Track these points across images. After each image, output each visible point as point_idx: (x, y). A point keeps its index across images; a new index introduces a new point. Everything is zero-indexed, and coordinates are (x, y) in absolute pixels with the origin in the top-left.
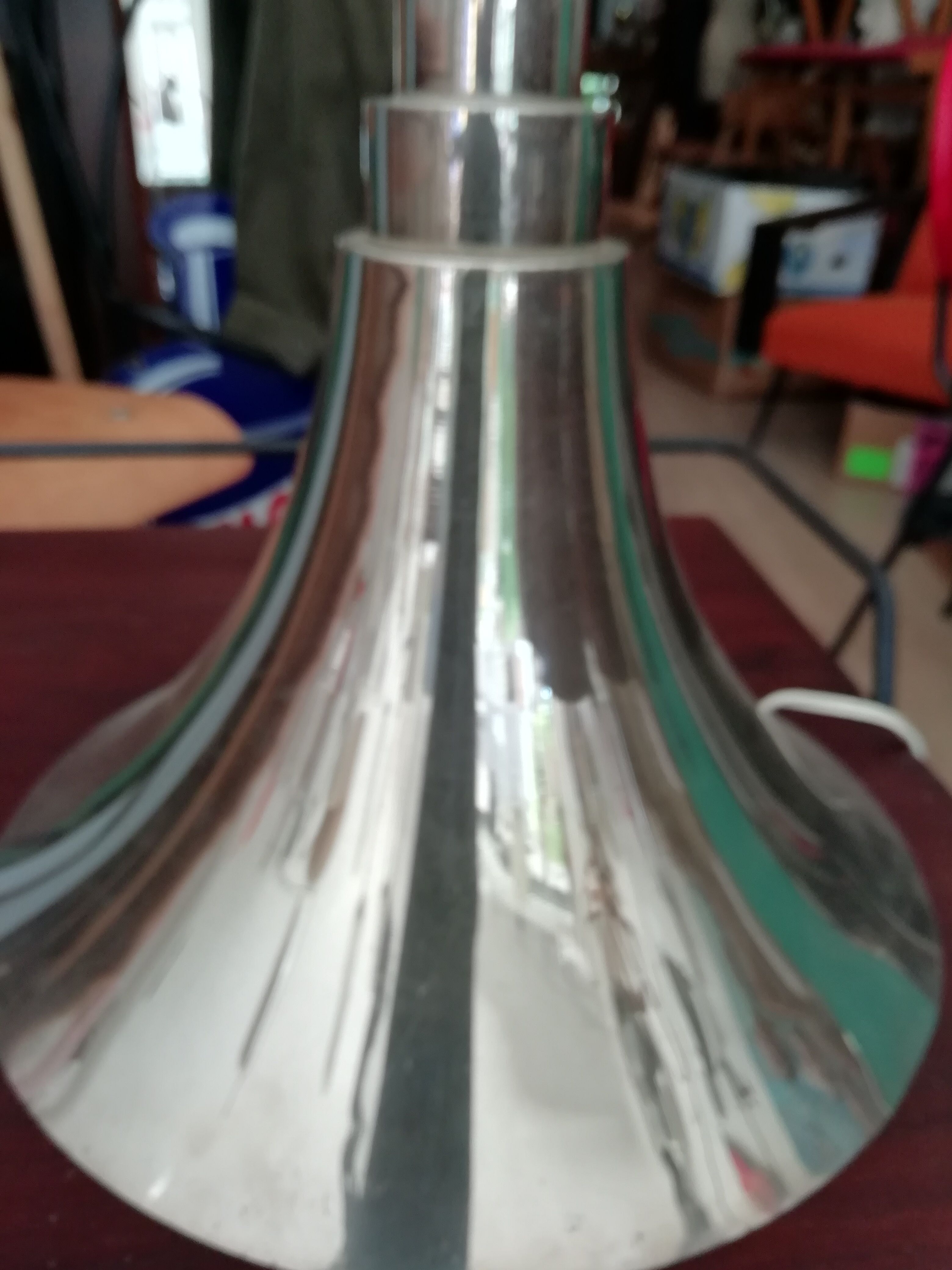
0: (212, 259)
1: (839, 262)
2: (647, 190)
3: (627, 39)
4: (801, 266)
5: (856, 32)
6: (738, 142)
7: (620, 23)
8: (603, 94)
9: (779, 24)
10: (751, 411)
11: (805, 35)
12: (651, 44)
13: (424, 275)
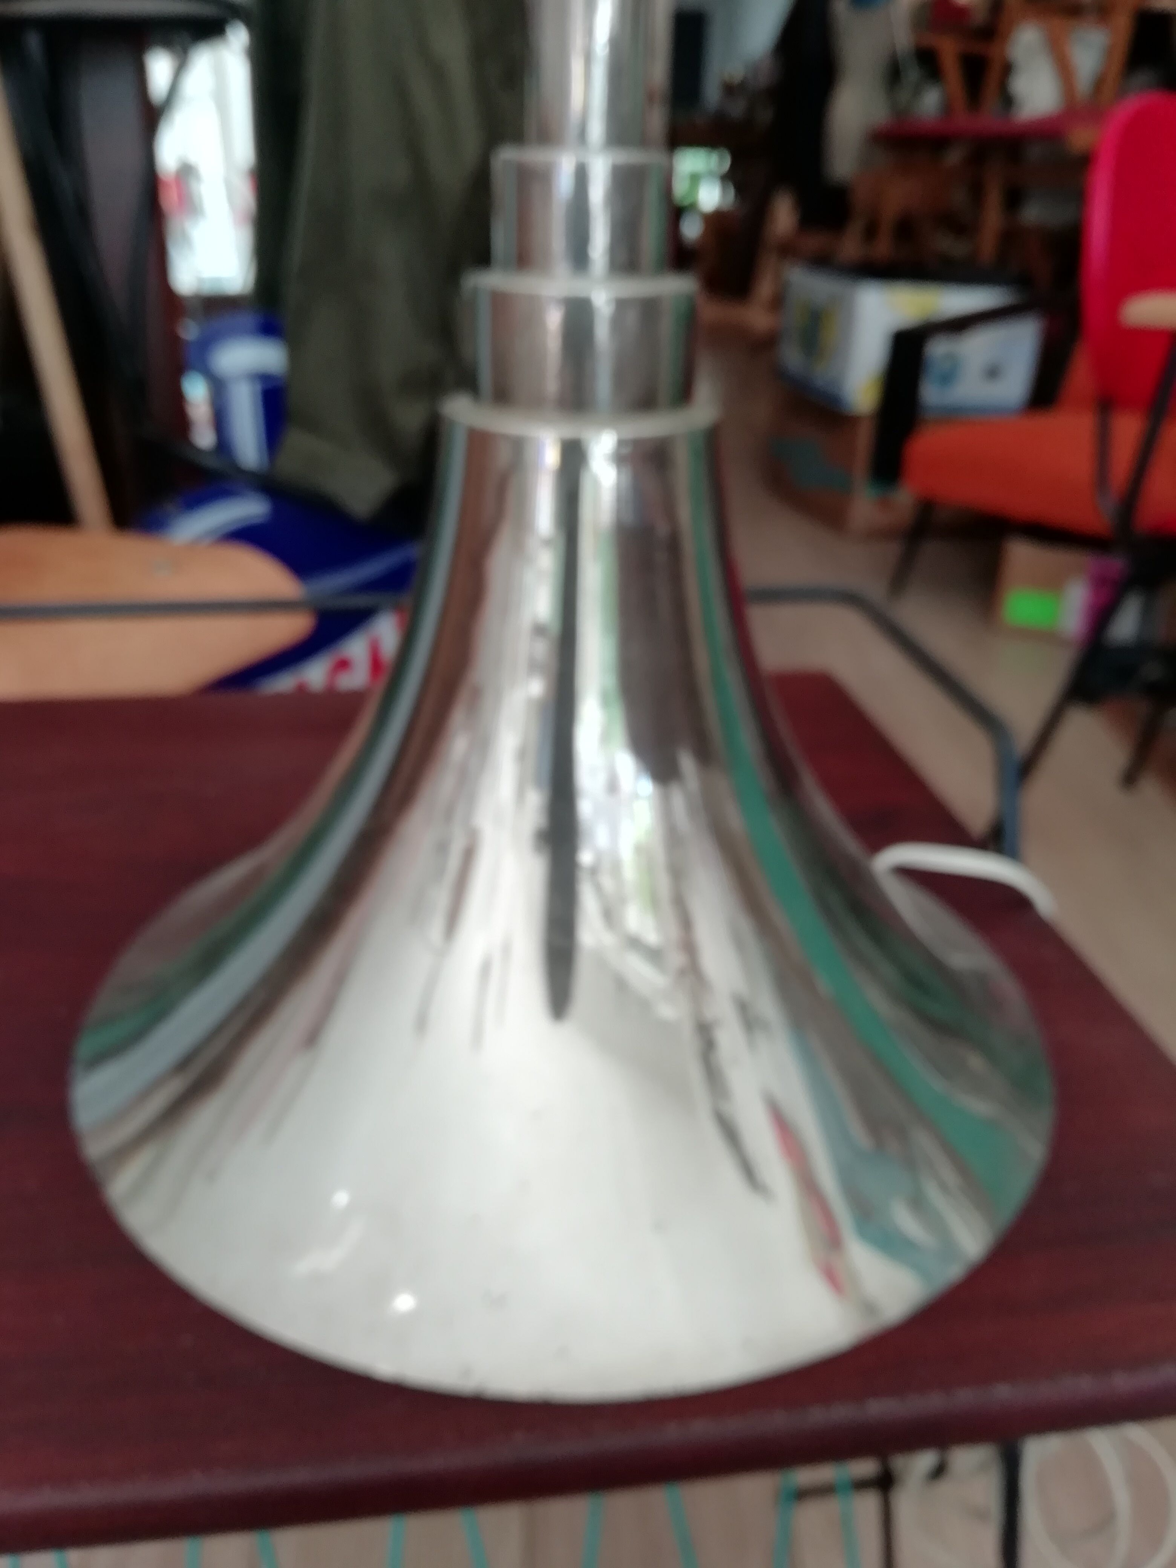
0: (259, 388)
1: (993, 373)
2: (765, 288)
3: (737, 109)
4: (948, 378)
5: (1008, 101)
6: (871, 232)
7: (730, 90)
8: (710, 174)
9: (917, 92)
10: (892, 551)
11: (947, 108)
12: (765, 116)
13: (519, 445)
